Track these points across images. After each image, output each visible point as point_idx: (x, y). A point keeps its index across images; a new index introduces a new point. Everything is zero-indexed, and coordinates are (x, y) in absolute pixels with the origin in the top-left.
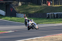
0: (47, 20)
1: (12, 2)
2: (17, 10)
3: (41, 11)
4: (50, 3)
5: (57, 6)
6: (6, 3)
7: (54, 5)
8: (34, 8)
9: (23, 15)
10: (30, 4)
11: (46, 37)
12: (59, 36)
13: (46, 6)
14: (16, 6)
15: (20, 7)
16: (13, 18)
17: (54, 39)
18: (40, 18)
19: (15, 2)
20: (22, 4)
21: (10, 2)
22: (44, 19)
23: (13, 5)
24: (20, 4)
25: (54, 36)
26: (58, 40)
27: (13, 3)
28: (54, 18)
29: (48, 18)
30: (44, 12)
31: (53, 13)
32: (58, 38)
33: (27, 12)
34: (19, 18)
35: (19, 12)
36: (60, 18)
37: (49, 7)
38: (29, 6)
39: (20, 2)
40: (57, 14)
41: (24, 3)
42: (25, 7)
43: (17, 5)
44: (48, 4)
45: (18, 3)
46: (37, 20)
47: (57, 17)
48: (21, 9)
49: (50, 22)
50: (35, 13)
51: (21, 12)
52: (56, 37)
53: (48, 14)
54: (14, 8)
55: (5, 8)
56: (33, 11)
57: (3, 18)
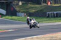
0: (47, 19)
1: (12, 1)
2: (17, 9)
3: (41, 10)
4: (50, 2)
5: (57, 5)
6: (7, 2)
7: (54, 4)
8: (34, 8)
9: (23, 14)
10: (31, 4)
11: (46, 36)
12: (59, 35)
13: (46, 5)
14: (16, 5)
15: (20, 7)
16: (14, 17)
17: (54, 37)
18: (40, 17)
19: (16, 1)
20: (23, 4)
21: (11, 1)
22: (44, 18)
23: (14, 5)
24: (20, 3)
25: (54, 35)
26: (58, 38)
27: (14, 3)
28: (54, 17)
29: (48, 17)
30: (44, 11)
31: (53, 12)
32: (58, 37)
33: (28, 11)
34: (19, 17)
35: (20, 11)
36: (60, 17)
37: (49, 6)
38: (29, 5)
39: (20, 2)
40: (57, 13)
41: (25, 2)
42: (25, 6)
43: (18, 4)
44: (48, 3)
45: (19, 2)
46: (37, 19)
47: (57, 16)
48: (21, 8)
49: (50, 21)
50: (35, 12)
51: (21, 11)
52: (56, 36)
53: (48, 13)
54: (14, 7)
55: (6, 7)
56: (34, 11)
57: (3, 17)
